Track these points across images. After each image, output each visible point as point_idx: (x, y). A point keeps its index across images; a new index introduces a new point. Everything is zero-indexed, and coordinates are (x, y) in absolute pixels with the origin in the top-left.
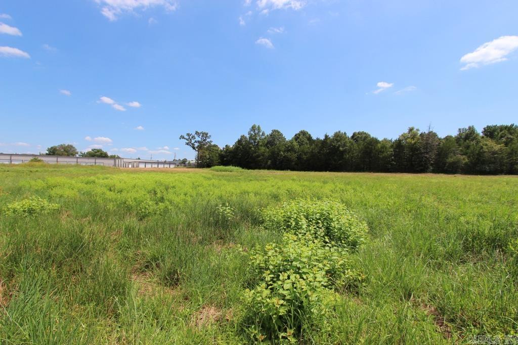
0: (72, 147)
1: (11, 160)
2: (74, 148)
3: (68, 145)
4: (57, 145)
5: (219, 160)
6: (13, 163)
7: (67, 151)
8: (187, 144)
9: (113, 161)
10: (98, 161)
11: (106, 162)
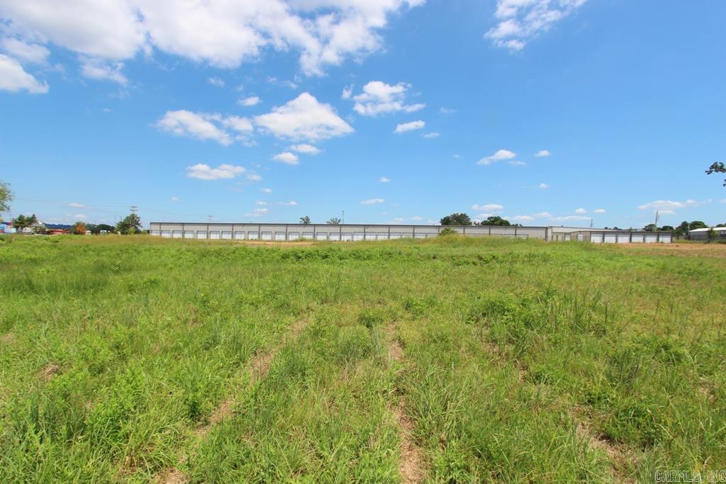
0: (465, 216)
1: (414, 234)
2: (467, 217)
3: (462, 215)
6: (416, 237)
7: (461, 220)
9: (543, 232)
10: (519, 232)
11: (533, 234)
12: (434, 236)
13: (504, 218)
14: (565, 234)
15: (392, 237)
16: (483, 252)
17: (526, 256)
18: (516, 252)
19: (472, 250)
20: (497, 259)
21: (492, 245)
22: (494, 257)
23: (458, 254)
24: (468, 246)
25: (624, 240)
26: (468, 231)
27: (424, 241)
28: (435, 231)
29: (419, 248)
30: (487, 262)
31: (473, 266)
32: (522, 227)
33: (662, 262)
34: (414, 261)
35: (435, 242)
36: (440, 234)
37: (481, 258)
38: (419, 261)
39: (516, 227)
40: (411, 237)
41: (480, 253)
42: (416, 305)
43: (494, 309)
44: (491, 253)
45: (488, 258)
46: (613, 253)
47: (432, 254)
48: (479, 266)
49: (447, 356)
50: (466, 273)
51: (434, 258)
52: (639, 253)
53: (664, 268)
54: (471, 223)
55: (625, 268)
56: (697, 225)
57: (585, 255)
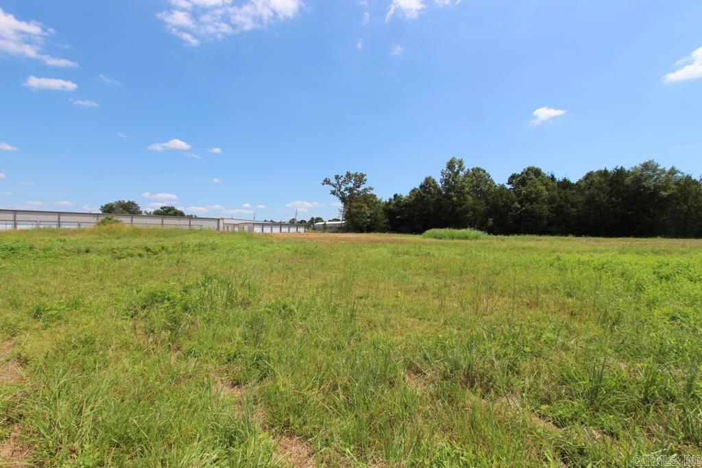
0: (134, 204)
1: (59, 223)
2: (136, 205)
3: (129, 202)
4: (113, 202)
5: (387, 220)
6: (62, 227)
7: (129, 209)
8: (333, 193)
9: (215, 224)
10: (193, 222)
11: (206, 225)
12: (91, 226)
13: (179, 208)
14: (234, 225)
15: (19, 227)
16: (152, 243)
17: (196, 246)
18: (186, 242)
19: (140, 241)
20: (166, 250)
21: (163, 236)
22: (163, 248)
23: (120, 246)
24: (136, 237)
25: (276, 230)
26: (136, 220)
27: (74, 232)
28: (94, 220)
29: (65, 241)
30: (155, 253)
31: (138, 258)
32: (196, 218)
33: (296, 246)
34: (56, 257)
35: (92, 232)
36: (99, 224)
37: (148, 250)
38: (63, 257)
39: (190, 217)
40: (55, 227)
41: (148, 245)
42: (51, 309)
43: (153, 299)
44: (161, 243)
45: (157, 249)
46: (266, 240)
47: (83, 248)
48: (145, 258)
49: (90, 359)
50: (128, 266)
51: (87, 251)
52: (285, 240)
53: (296, 251)
54: (141, 212)
55: (272, 252)
56: (319, 220)
57: (246, 243)
